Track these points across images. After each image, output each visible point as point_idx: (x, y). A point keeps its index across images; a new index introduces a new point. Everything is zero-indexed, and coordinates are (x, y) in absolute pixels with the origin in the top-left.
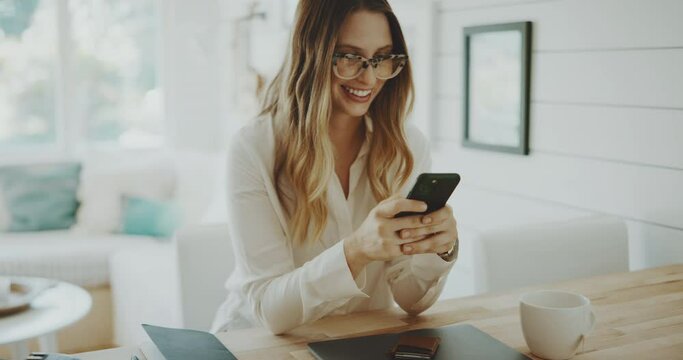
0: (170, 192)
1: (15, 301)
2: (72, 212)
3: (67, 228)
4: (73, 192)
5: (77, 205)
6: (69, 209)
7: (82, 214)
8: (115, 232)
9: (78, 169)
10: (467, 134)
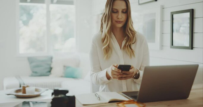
0: (78, 65)
1: (36, 93)
2: (50, 70)
3: (48, 75)
4: (50, 65)
5: (51, 68)
6: (49, 70)
7: (52, 71)
8: (62, 77)
9: (52, 58)
10: (172, 45)
